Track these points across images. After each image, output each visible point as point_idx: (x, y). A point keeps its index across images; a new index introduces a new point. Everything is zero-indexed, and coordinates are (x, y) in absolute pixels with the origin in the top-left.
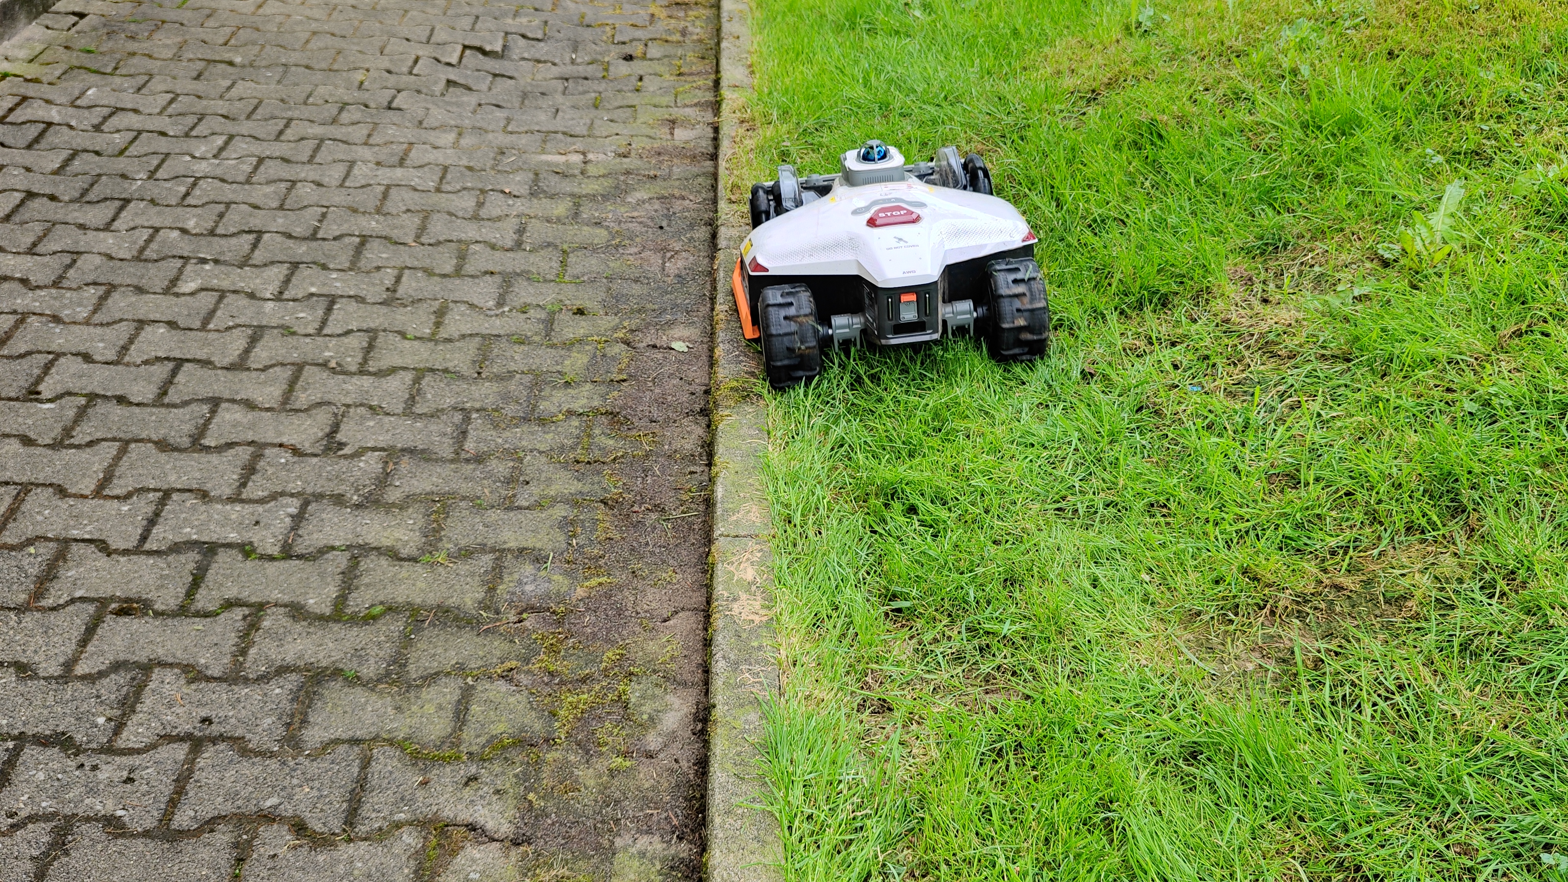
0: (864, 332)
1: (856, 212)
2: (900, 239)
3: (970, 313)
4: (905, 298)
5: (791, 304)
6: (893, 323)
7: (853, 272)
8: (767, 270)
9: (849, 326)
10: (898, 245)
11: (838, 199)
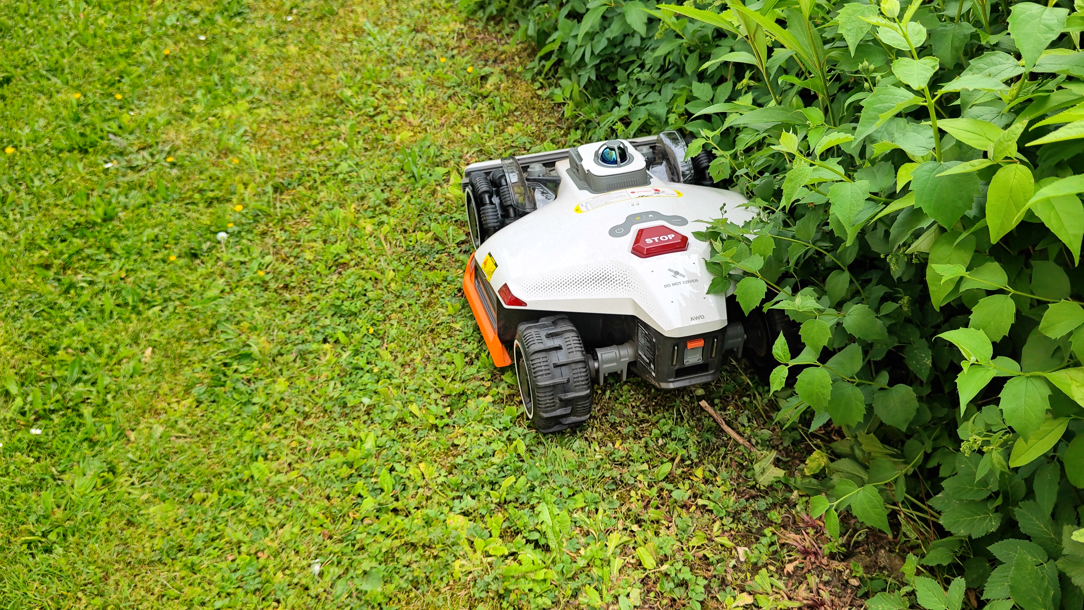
0: (632, 365)
1: (616, 232)
2: (677, 273)
3: (740, 336)
4: (690, 345)
5: (559, 348)
6: (677, 367)
7: (627, 311)
8: (525, 304)
9: (615, 360)
10: (675, 280)
11: (583, 209)
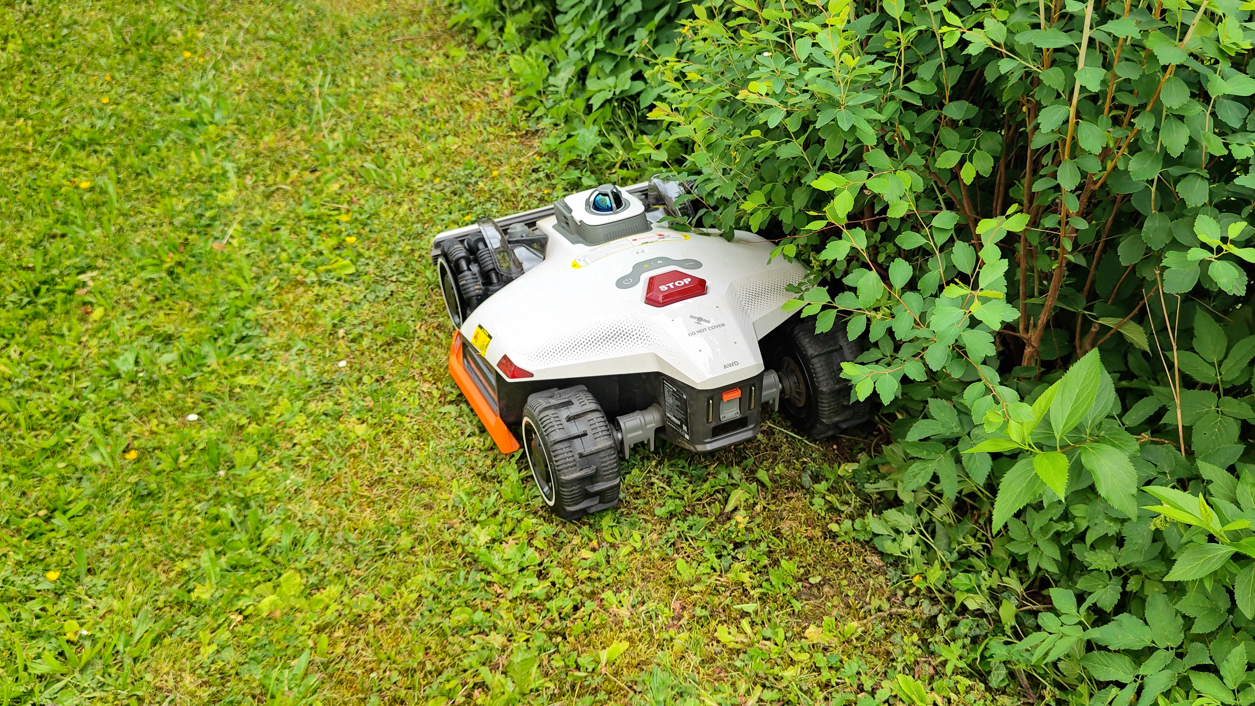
0: (659, 431)
1: (623, 283)
2: (700, 319)
3: (776, 386)
4: (726, 397)
6: (713, 425)
7: (651, 367)
8: (532, 375)
9: (641, 427)
10: (699, 327)
11: (581, 263)
